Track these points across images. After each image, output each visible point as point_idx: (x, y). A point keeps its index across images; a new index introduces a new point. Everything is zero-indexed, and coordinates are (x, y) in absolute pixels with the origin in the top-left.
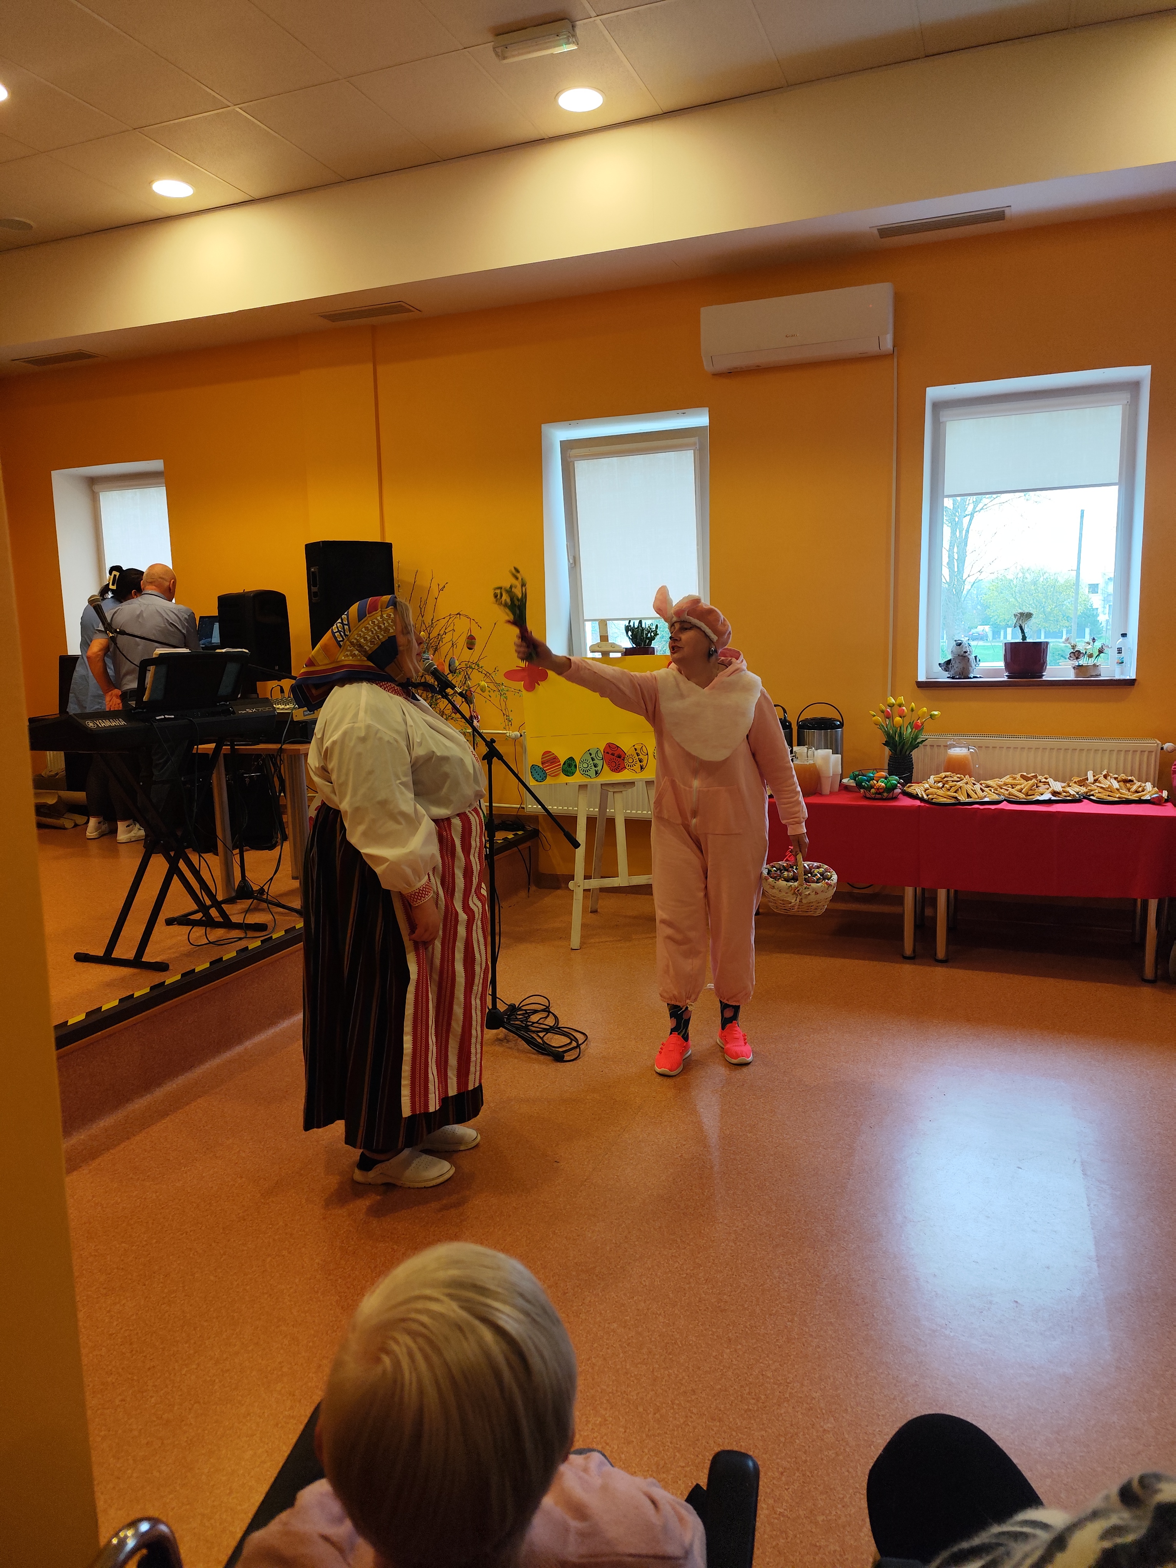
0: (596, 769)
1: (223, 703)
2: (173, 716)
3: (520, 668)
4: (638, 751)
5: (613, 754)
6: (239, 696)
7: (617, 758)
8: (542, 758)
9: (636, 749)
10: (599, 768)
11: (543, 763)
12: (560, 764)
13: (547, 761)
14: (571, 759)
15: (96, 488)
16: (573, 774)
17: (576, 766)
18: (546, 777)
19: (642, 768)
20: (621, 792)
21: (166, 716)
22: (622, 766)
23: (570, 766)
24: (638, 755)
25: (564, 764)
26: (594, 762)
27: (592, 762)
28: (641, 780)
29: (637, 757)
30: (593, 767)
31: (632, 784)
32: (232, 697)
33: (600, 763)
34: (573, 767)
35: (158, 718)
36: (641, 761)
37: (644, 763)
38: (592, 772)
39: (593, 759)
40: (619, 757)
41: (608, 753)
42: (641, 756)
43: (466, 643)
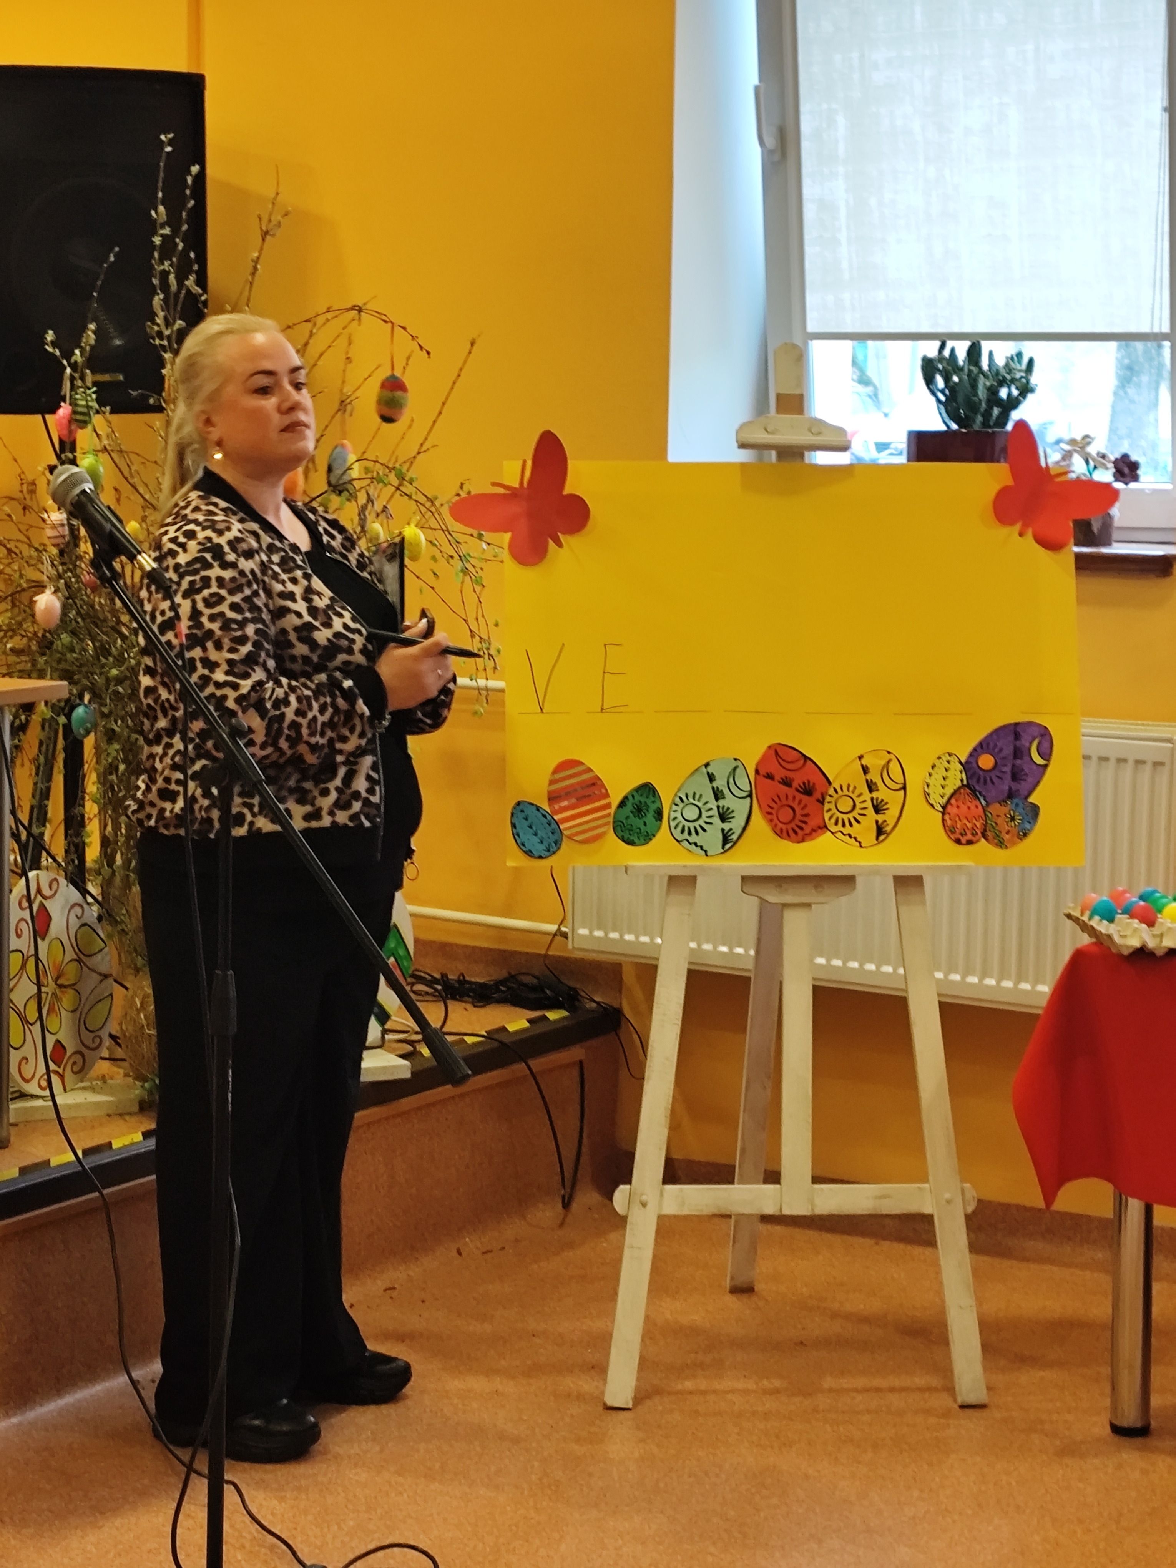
0: (726, 826)
3: (501, 491)
4: (874, 776)
5: (787, 782)
7: (799, 796)
8: (551, 782)
9: (865, 770)
10: (736, 825)
11: (553, 798)
12: (608, 806)
13: (566, 793)
14: (647, 789)
16: (648, 838)
17: (659, 814)
18: (558, 843)
19: (880, 831)
20: (808, 905)
22: (813, 822)
23: (639, 811)
24: (871, 787)
25: (622, 804)
26: (721, 803)
27: (713, 804)
28: (875, 871)
29: (867, 796)
30: (716, 820)
31: (847, 881)
33: (739, 807)
34: (650, 818)
36: (878, 808)
37: (889, 816)
38: (712, 838)
39: (718, 795)
40: (807, 790)
41: (770, 776)
42: (882, 794)
43: (380, 402)
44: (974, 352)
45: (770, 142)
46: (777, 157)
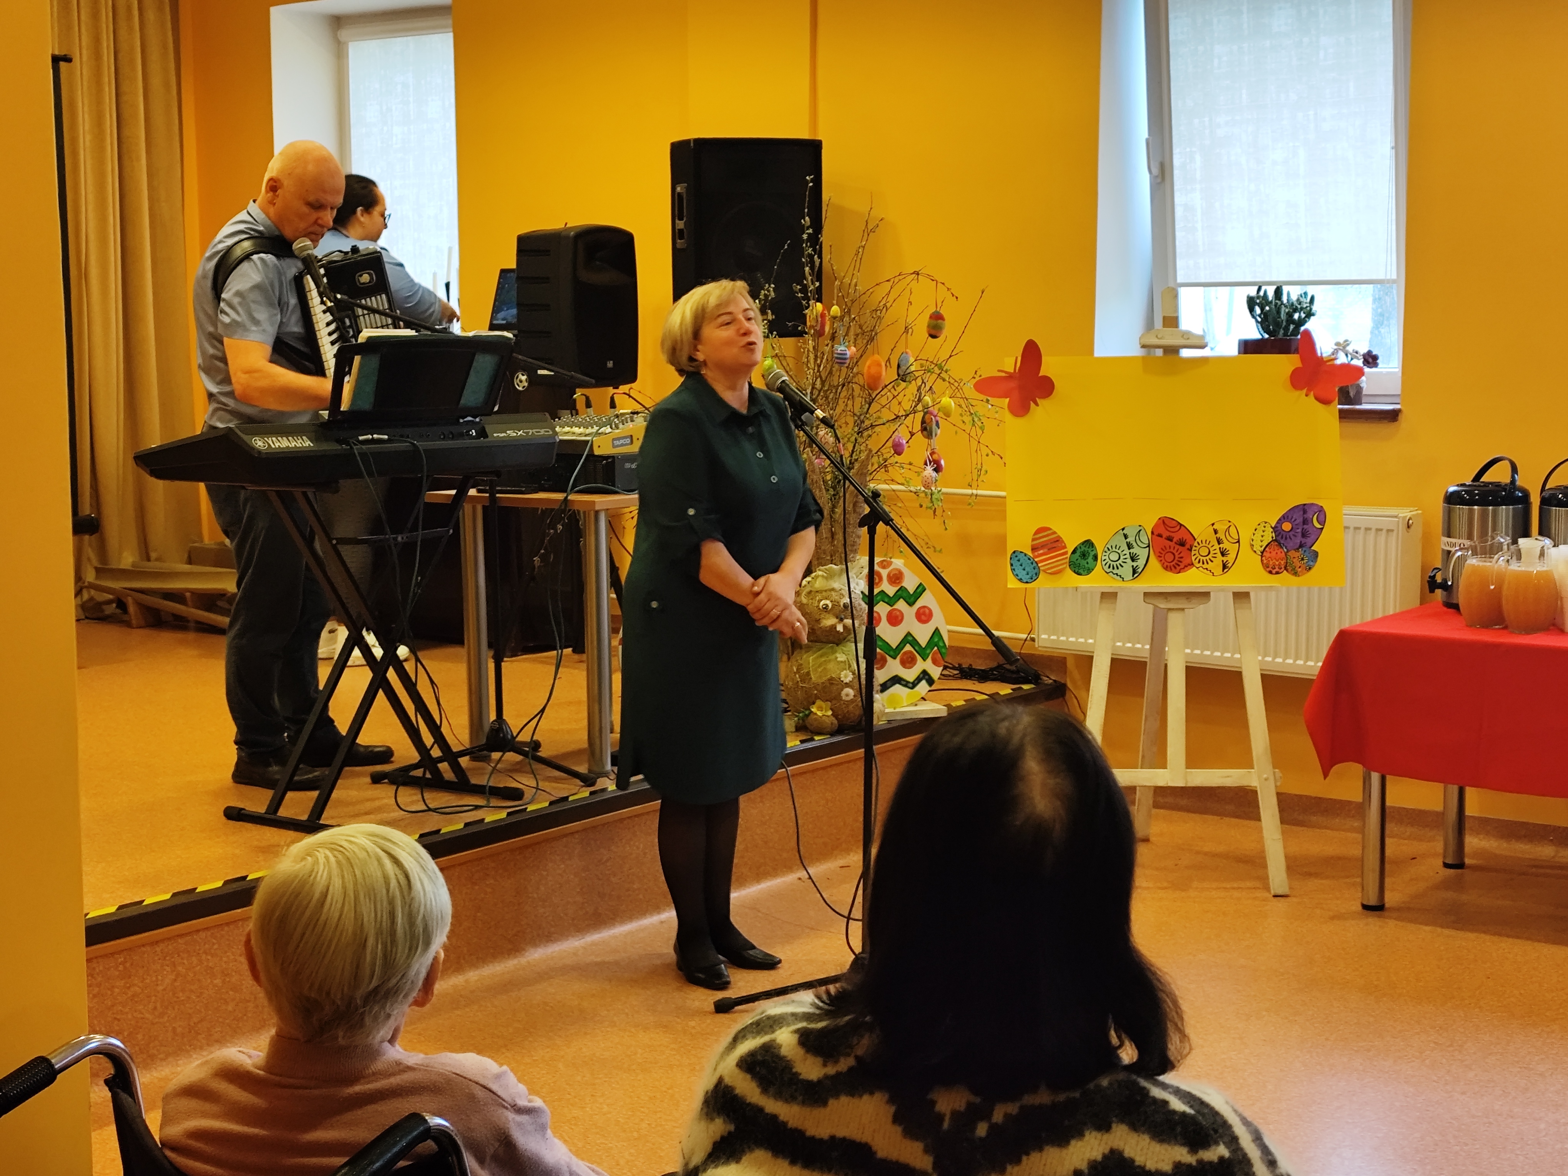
0: (1135, 564)
1: (469, 418)
2: (386, 437)
3: (1003, 374)
4: (1221, 535)
5: (1170, 539)
6: (496, 409)
7: (1177, 547)
8: (1033, 540)
9: (1216, 532)
10: (1141, 563)
11: (1034, 549)
12: (1066, 553)
13: (1043, 546)
14: (1089, 543)
15: (344, 34)
16: (1089, 571)
17: (1096, 558)
18: (1037, 574)
19: (1225, 566)
20: (1183, 609)
21: (375, 436)
22: (1186, 561)
23: (1084, 556)
24: (1219, 541)
25: (1074, 552)
26: (1131, 551)
27: (1127, 551)
28: (1222, 590)
29: (1217, 546)
30: (1129, 561)
31: (1204, 595)
32: (485, 410)
33: (1142, 554)
34: (1090, 560)
35: (361, 438)
36: (1223, 554)
37: (1230, 558)
38: (1127, 571)
39: (1129, 546)
40: (1182, 544)
41: (1160, 536)
42: (1225, 545)
43: (928, 326)
44: (1278, 292)
45: (1155, 171)
46: (1159, 180)
